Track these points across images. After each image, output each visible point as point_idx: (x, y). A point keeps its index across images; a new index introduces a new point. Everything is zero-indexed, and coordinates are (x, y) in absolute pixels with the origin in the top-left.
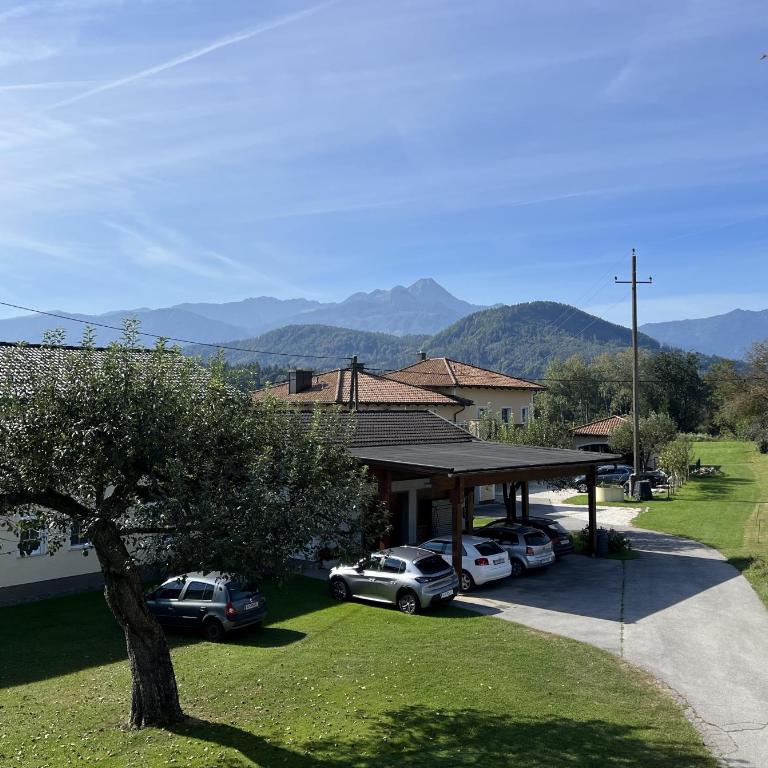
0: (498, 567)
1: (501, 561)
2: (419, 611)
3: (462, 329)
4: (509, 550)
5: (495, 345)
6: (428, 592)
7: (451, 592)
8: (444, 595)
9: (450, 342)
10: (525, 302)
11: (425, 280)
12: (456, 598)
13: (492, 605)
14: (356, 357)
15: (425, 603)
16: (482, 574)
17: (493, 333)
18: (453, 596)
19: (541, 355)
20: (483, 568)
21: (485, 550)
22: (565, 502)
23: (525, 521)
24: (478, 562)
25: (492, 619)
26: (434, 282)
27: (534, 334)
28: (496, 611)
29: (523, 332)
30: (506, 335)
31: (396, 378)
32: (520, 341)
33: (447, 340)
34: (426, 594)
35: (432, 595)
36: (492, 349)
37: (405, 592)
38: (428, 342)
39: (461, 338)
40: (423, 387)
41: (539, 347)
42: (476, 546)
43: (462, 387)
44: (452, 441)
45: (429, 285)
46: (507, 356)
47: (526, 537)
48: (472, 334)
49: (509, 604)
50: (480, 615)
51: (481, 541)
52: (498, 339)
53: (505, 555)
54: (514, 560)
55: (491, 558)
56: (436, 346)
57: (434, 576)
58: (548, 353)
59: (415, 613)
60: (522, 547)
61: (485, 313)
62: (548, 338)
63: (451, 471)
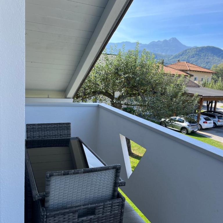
0: (210, 124)
1: (211, 123)
2: (187, 134)
3: (183, 54)
4: (213, 120)
5: (192, 59)
6: (190, 129)
7: (197, 130)
8: (195, 131)
9: (179, 57)
10: (204, 46)
11: (173, 38)
12: (197, 132)
13: (208, 135)
14: (163, 60)
15: (189, 132)
16: (205, 126)
17: (192, 55)
18: (197, 131)
19: (207, 63)
20: (205, 124)
21: (207, 119)
22: (221, 107)
23: (215, 112)
24: (204, 122)
25: (210, 139)
26: (176, 39)
27: (205, 56)
28: (210, 137)
29: (202, 55)
30: (196, 56)
31: (171, 67)
32: (200, 58)
33: (178, 57)
34: (190, 130)
35: (192, 130)
36: (192, 60)
37: (183, 128)
38: (172, 57)
39: (182, 56)
40: (179, 70)
41: (206, 60)
42: (204, 118)
43: (191, 71)
44: (194, 87)
45: (175, 40)
46: (196, 62)
47: (218, 117)
48: (186, 55)
49: (214, 135)
50: (206, 137)
51: (205, 117)
52: (194, 57)
53: (212, 121)
54: (214, 123)
55: (208, 122)
56: (174, 58)
57: (193, 125)
58: (209, 62)
59: (186, 134)
60: (217, 119)
61: (191, 49)
62: (209, 57)
63: (202, 96)
